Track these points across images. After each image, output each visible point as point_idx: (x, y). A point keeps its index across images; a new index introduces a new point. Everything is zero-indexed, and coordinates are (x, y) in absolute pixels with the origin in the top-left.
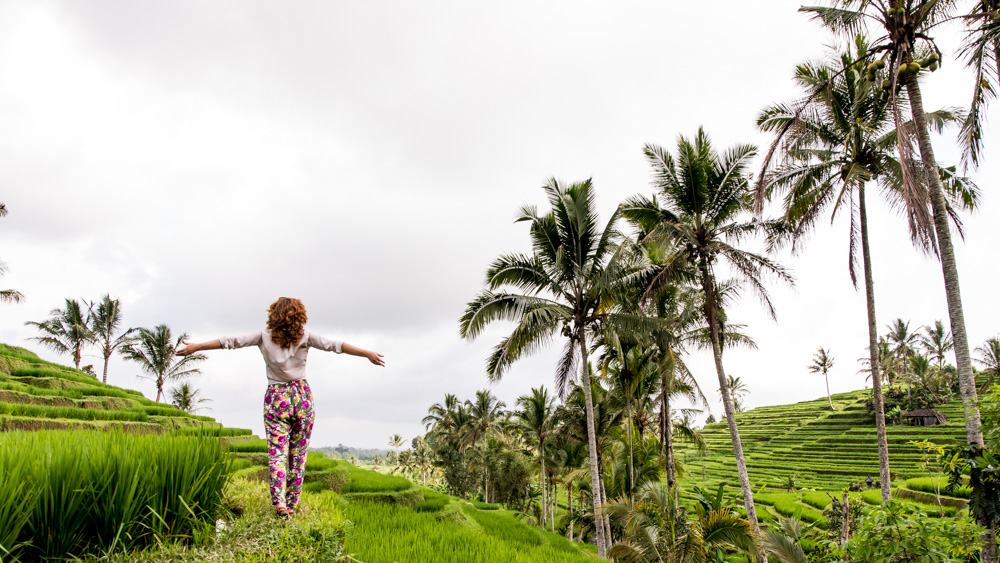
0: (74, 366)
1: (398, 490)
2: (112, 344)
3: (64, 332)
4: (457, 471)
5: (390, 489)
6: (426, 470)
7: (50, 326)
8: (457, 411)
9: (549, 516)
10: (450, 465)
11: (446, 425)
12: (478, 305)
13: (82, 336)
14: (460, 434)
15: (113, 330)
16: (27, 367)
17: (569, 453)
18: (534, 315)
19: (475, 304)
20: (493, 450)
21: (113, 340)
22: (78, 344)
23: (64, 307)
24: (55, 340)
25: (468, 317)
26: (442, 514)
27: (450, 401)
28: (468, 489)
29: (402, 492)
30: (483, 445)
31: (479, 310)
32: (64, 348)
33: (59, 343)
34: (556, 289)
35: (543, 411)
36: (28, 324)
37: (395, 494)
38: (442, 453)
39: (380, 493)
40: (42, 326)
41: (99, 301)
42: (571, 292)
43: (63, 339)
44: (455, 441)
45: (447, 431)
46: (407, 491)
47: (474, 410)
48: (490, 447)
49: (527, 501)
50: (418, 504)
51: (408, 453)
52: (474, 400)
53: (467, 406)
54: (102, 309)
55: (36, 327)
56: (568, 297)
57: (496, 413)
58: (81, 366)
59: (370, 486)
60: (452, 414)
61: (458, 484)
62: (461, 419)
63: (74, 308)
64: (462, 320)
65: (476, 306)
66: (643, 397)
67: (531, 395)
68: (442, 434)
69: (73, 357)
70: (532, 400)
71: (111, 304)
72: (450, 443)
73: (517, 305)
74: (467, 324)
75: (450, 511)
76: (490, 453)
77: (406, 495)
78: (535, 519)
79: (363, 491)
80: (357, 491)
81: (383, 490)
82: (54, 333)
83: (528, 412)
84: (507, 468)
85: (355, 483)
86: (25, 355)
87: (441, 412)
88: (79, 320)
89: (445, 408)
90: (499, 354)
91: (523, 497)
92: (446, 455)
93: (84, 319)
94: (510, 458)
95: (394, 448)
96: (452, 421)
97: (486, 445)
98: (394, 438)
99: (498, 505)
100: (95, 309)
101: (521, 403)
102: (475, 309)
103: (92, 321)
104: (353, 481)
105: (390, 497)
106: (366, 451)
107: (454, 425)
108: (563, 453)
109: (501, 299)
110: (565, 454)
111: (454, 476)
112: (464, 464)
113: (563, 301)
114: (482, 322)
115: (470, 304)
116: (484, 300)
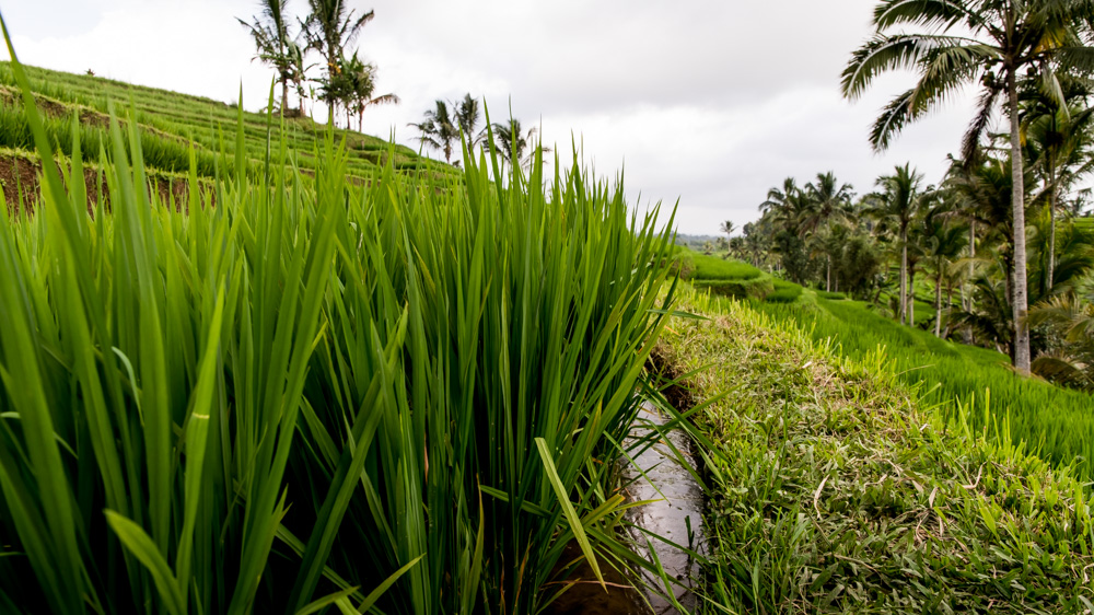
0: (445, 160)
1: (746, 278)
2: (474, 140)
3: (436, 132)
4: (797, 257)
5: (739, 278)
6: (759, 256)
7: (426, 127)
8: (796, 195)
9: (908, 309)
10: (787, 251)
11: (785, 210)
12: (865, 53)
13: (449, 134)
14: (798, 220)
15: (474, 127)
16: (407, 161)
17: (941, 240)
18: (949, 57)
19: (861, 52)
20: (837, 237)
21: (474, 136)
22: (448, 141)
23: (434, 108)
24: (430, 139)
25: (852, 69)
26: (796, 305)
27: (789, 184)
28: (807, 277)
29: (751, 281)
30: (825, 231)
31: (866, 60)
32: (437, 146)
33: (433, 142)
34: (975, 20)
35: (908, 192)
36: (409, 125)
37: (744, 283)
38: (779, 239)
39: (728, 282)
40: (421, 127)
41: (462, 100)
42: (999, 24)
43: (436, 138)
44: (793, 227)
45: (786, 217)
46: (756, 280)
47: (816, 193)
48: (834, 233)
49: (875, 292)
50: (769, 294)
51: (741, 240)
52: (816, 182)
53: (808, 189)
54: (464, 108)
55: (417, 128)
56: (995, 32)
57: (841, 195)
58: (451, 162)
59: (718, 274)
60: (791, 198)
61: (795, 271)
62: (802, 203)
63: (442, 107)
64: (844, 75)
65: (862, 54)
66: (1058, 170)
67: (894, 173)
68: (779, 219)
69: (444, 154)
70: (894, 179)
71: (472, 101)
72: (788, 230)
73: (918, 49)
74: (850, 79)
75: (805, 303)
76: (834, 239)
77: (756, 284)
78: (891, 313)
79: (710, 279)
80: (703, 278)
81: (731, 278)
82: (428, 132)
83: (889, 194)
84: (853, 254)
85: (701, 270)
86: (406, 151)
87: (779, 196)
88: (447, 121)
89: (783, 192)
90: (885, 117)
91: (872, 287)
92: (784, 242)
93: (451, 118)
94: (857, 246)
95: (725, 235)
96: (791, 205)
97: (830, 232)
98: (725, 224)
99: (841, 294)
100: (459, 108)
101: (882, 182)
102: (860, 59)
103: (457, 118)
104: (697, 268)
105: (739, 285)
106: (697, 237)
107: (792, 210)
108: (935, 241)
109: (896, 42)
110: (937, 241)
111: (792, 263)
112: (804, 251)
113: (984, 38)
114: (869, 75)
115: (855, 53)
116: (873, 46)
